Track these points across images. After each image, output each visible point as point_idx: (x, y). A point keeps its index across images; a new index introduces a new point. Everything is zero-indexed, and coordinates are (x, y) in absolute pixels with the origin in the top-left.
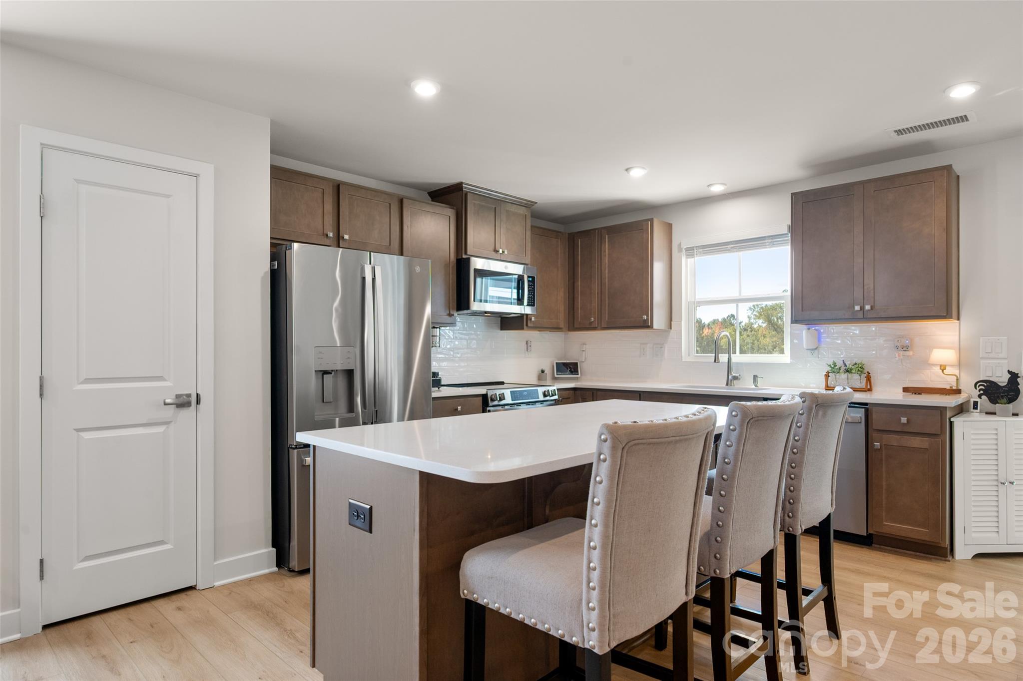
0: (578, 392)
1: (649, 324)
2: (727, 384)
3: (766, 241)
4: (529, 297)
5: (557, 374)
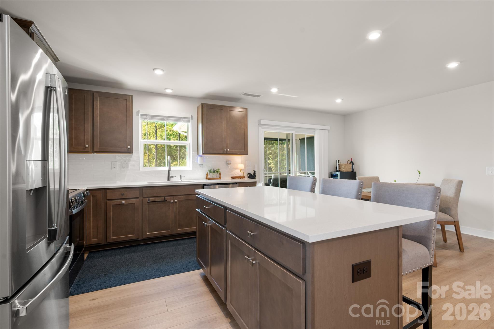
1: (131, 151)
2: (168, 180)
3: (182, 119)
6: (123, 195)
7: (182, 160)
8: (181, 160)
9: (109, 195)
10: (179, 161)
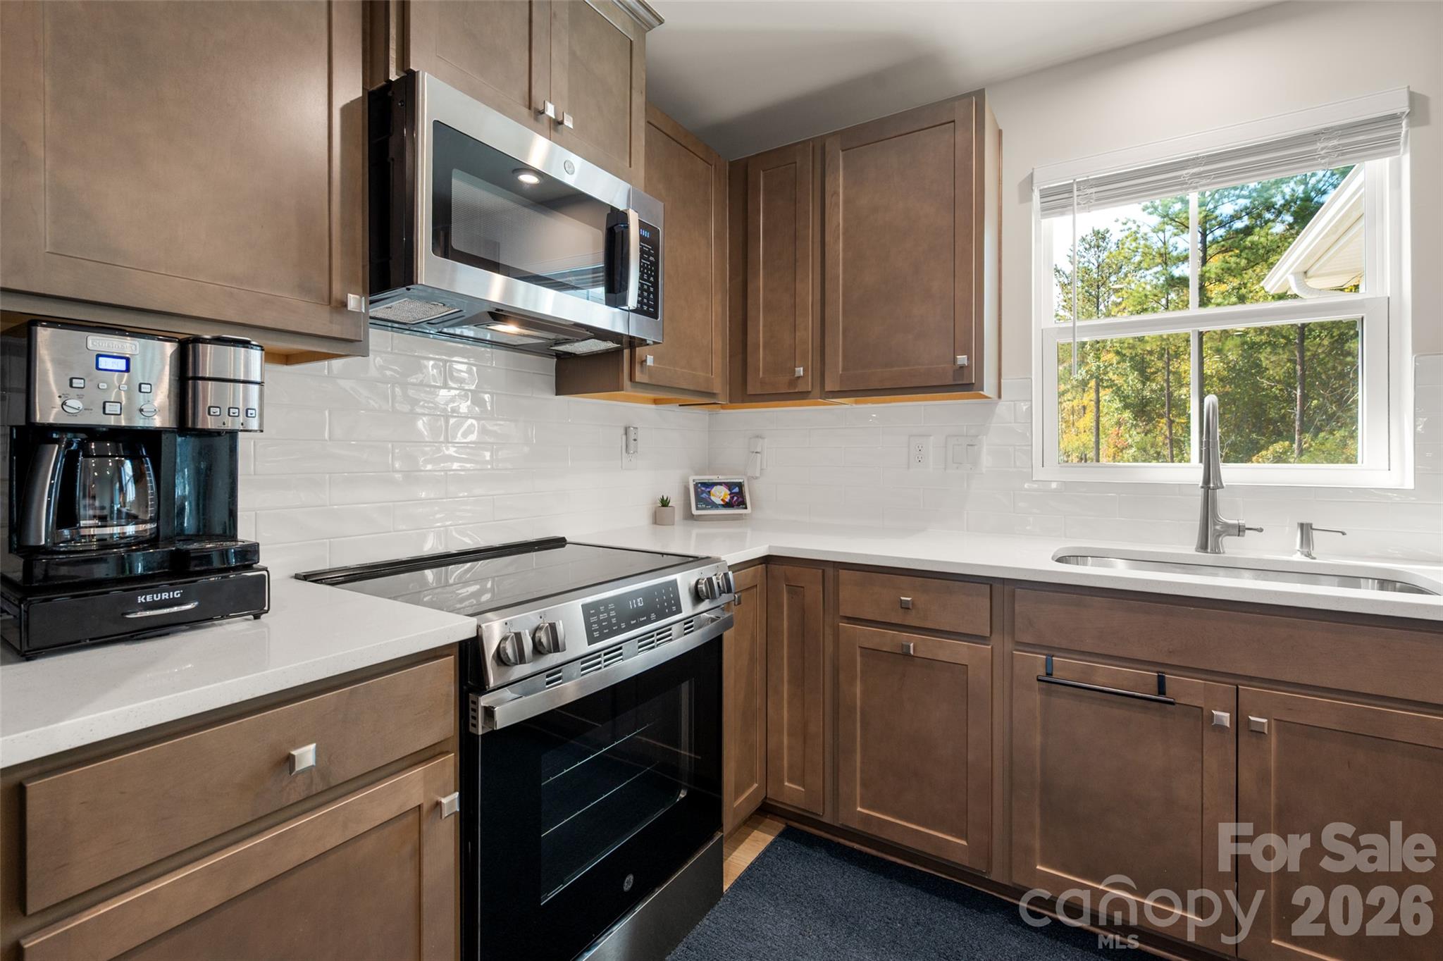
0: (776, 569)
1: (974, 381)
2: (1203, 546)
3: (1319, 145)
4: (641, 288)
5: (697, 509)
6: (905, 607)
7: (1316, 435)
8: (1308, 436)
9: (851, 597)
10: (1300, 441)
